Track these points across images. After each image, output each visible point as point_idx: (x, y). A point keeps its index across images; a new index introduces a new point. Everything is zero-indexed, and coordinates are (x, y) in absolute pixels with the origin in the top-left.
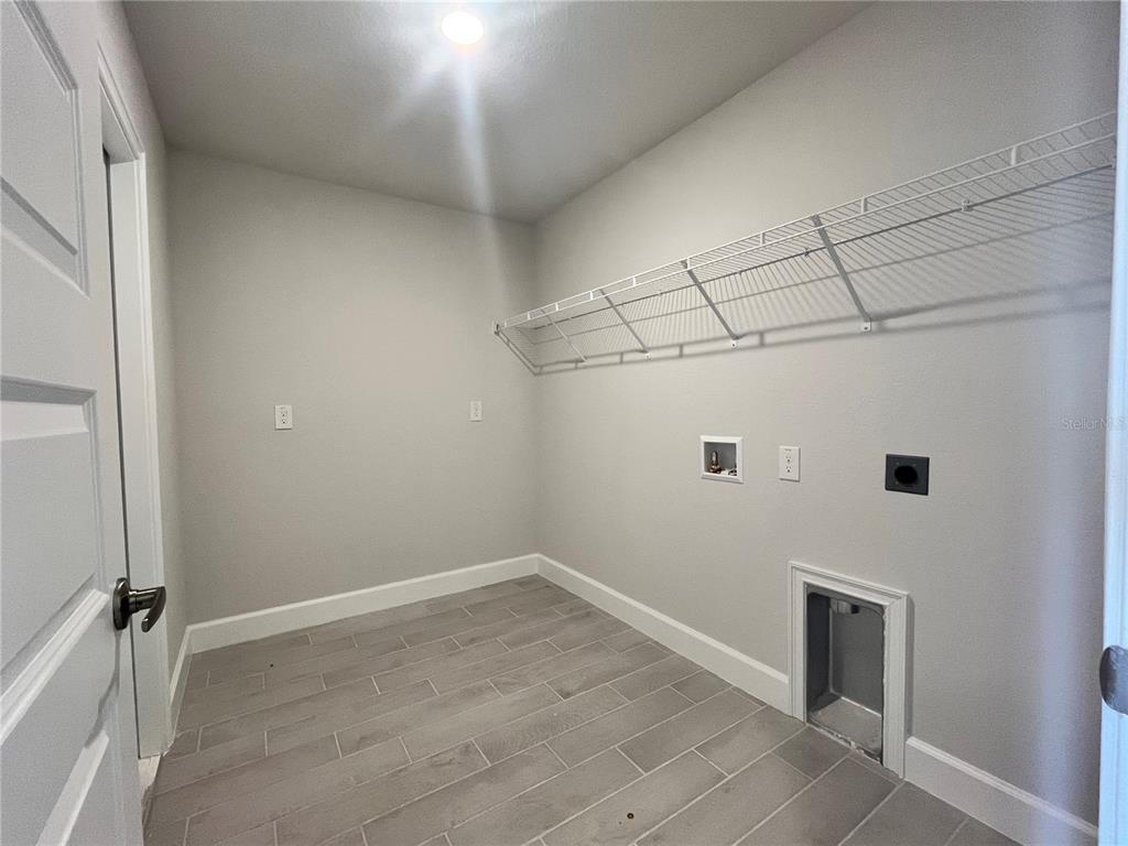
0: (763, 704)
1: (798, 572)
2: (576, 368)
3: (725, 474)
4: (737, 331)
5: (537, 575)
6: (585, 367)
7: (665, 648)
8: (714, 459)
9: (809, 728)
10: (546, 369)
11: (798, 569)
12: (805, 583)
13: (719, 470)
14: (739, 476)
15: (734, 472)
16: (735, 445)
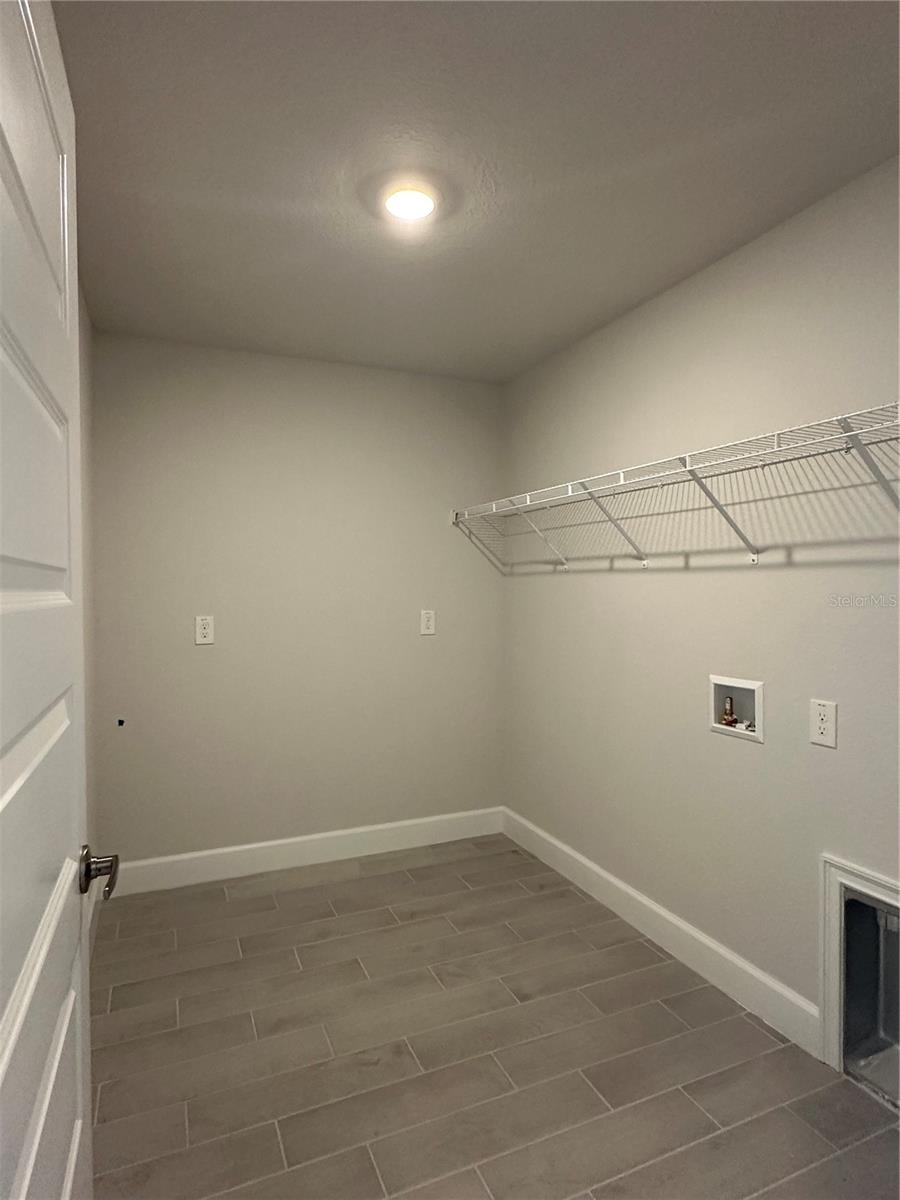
0: (784, 1040)
1: (833, 869)
2: (555, 572)
3: (741, 728)
4: (759, 543)
5: (501, 834)
6: (567, 572)
7: (661, 950)
8: (728, 707)
9: (846, 1080)
10: (517, 569)
11: (832, 865)
12: (842, 884)
13: (732, 723)
14: (758, 734)
15: (751, 726)
16: (753, 691)
